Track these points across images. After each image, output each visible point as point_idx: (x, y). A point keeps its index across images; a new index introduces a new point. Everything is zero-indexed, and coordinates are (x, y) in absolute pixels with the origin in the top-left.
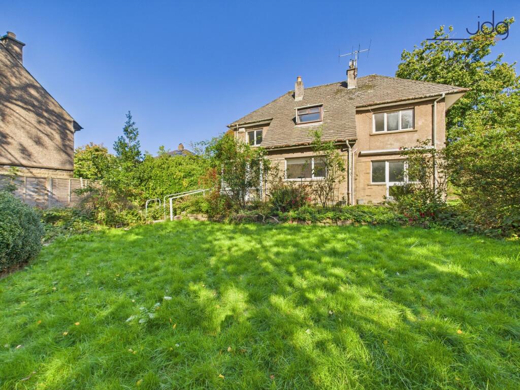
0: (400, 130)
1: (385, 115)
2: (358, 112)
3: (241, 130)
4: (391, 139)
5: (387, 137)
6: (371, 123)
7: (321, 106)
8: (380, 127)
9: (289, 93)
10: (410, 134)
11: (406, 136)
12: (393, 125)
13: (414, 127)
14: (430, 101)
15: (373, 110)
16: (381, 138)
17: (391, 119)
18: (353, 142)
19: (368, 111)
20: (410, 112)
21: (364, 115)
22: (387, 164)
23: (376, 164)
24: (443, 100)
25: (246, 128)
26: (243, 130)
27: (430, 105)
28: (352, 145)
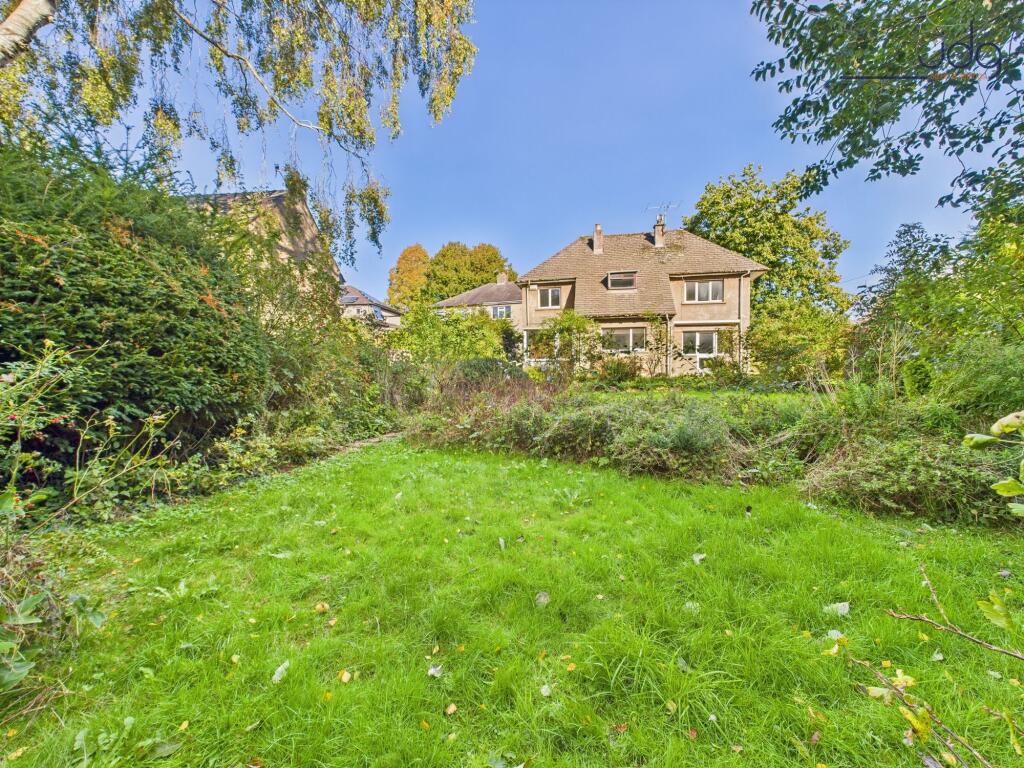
0: (711, 301)
1: (697, 284)
2: (672, 279)
3: (532, 287)
4: (701, 310)
5: (698, 307)
6: (682, 291)
7: (635, 272)
8: (691, 296)
9: (582, 239)
10: (720, 306)
11: (716, 308)
12: (704, 295)
13: (723, 299)
14: (738, 275)
15: (685, 278)
16: (692, 308)
17: (702, 289)
18: (671, 316)
19: (680, 279)
20: (720, 283)
21: (676, 282)
22: (698, 335)
23: (687, 335)
24: (748, 276)
25: (539, 285)
26: (535, 287)
27: (737, 279)
28: (670, 319)
